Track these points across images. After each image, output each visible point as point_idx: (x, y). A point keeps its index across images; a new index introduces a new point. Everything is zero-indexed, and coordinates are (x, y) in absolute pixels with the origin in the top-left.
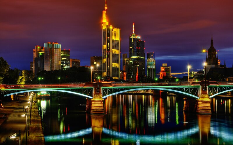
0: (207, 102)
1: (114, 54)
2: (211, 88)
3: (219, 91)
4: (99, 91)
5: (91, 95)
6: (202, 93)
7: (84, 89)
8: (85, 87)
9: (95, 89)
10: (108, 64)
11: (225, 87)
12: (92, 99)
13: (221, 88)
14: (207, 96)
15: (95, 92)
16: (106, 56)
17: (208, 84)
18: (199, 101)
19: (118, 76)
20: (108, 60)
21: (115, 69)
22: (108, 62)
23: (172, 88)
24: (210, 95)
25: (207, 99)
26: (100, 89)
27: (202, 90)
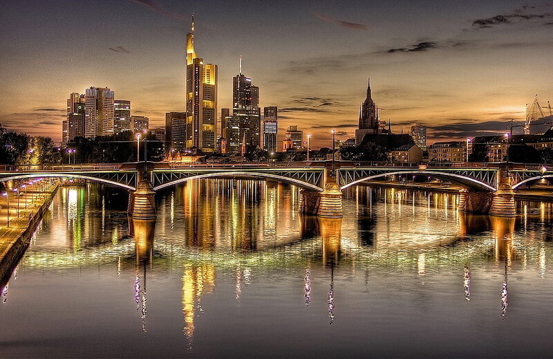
0: (335, 196)
1: (205, 109)
2: (343, 172)
3: (357, 178)
4: (149, 178)
5: (133, 184)
6: (327, 182)
7: (121, 175)
8: (121, 171)
9: (141, 174)
10: (196, 125)
11: (367, 172)
12: (135, 191)
13: (359, 172)
14: (335, 187)
15: (141, 179)
16: (193, 112)
17: (339, 164)
18: (322, 196)
19: (212, 147)
20: (196, 120)
21: (209, 135)
22: (196, 122)
23: (276, 173)
24: (341, 185)
25: (335, 191)
26: (150, 173)
27: (328, 176)
